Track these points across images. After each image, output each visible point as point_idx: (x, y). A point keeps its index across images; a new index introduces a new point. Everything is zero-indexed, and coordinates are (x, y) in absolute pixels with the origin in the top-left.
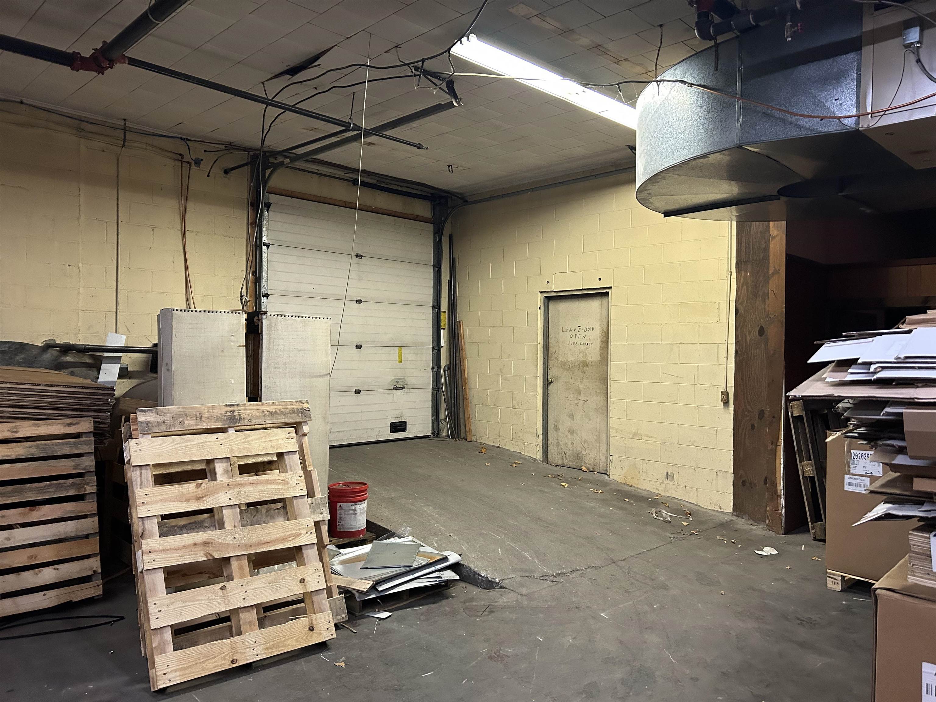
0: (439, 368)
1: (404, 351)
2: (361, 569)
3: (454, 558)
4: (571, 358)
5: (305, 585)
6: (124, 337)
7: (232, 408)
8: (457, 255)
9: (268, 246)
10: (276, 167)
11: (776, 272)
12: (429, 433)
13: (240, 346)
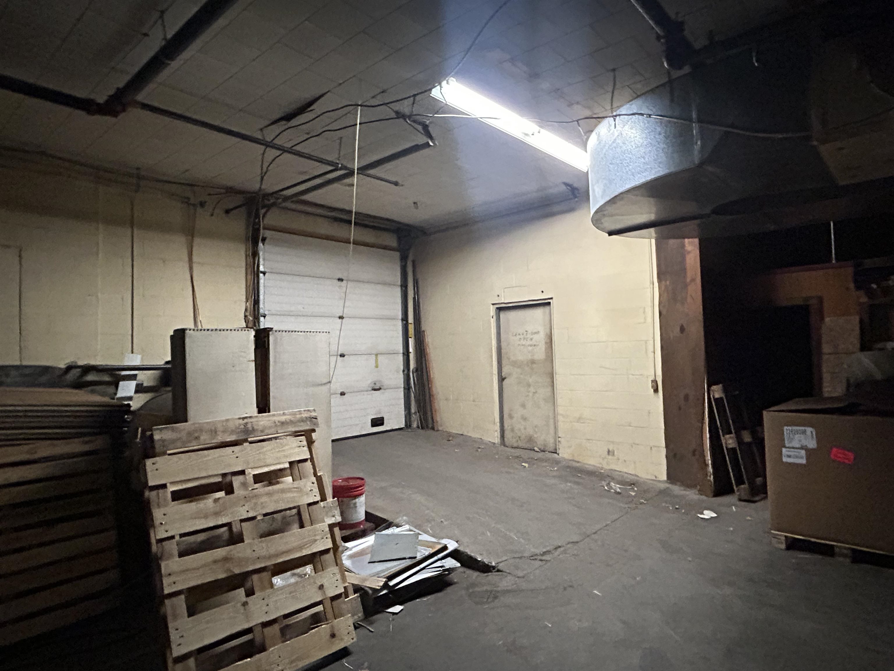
0: (409, 370)
1: (380, 357)
2: (369, 563)
3: (452, 546)
4: (520, 358)
5: (324, 592)
6: (139, 357)
7: (246, 421)
8: (419, 276)
9: (264, 273)
10: (269, 207)
11: (693, 280)
12: (403, 425)
13: (249, 361)
